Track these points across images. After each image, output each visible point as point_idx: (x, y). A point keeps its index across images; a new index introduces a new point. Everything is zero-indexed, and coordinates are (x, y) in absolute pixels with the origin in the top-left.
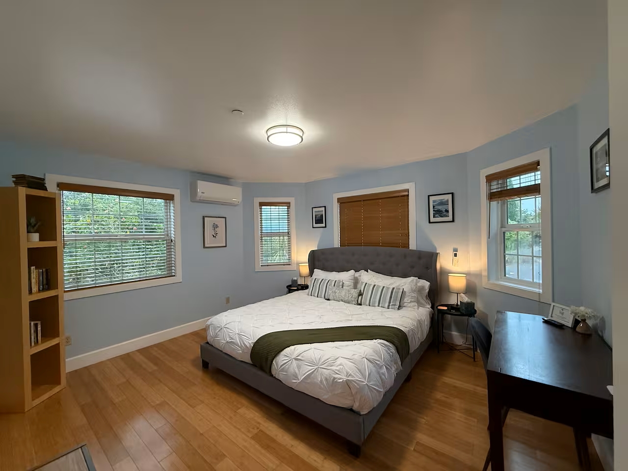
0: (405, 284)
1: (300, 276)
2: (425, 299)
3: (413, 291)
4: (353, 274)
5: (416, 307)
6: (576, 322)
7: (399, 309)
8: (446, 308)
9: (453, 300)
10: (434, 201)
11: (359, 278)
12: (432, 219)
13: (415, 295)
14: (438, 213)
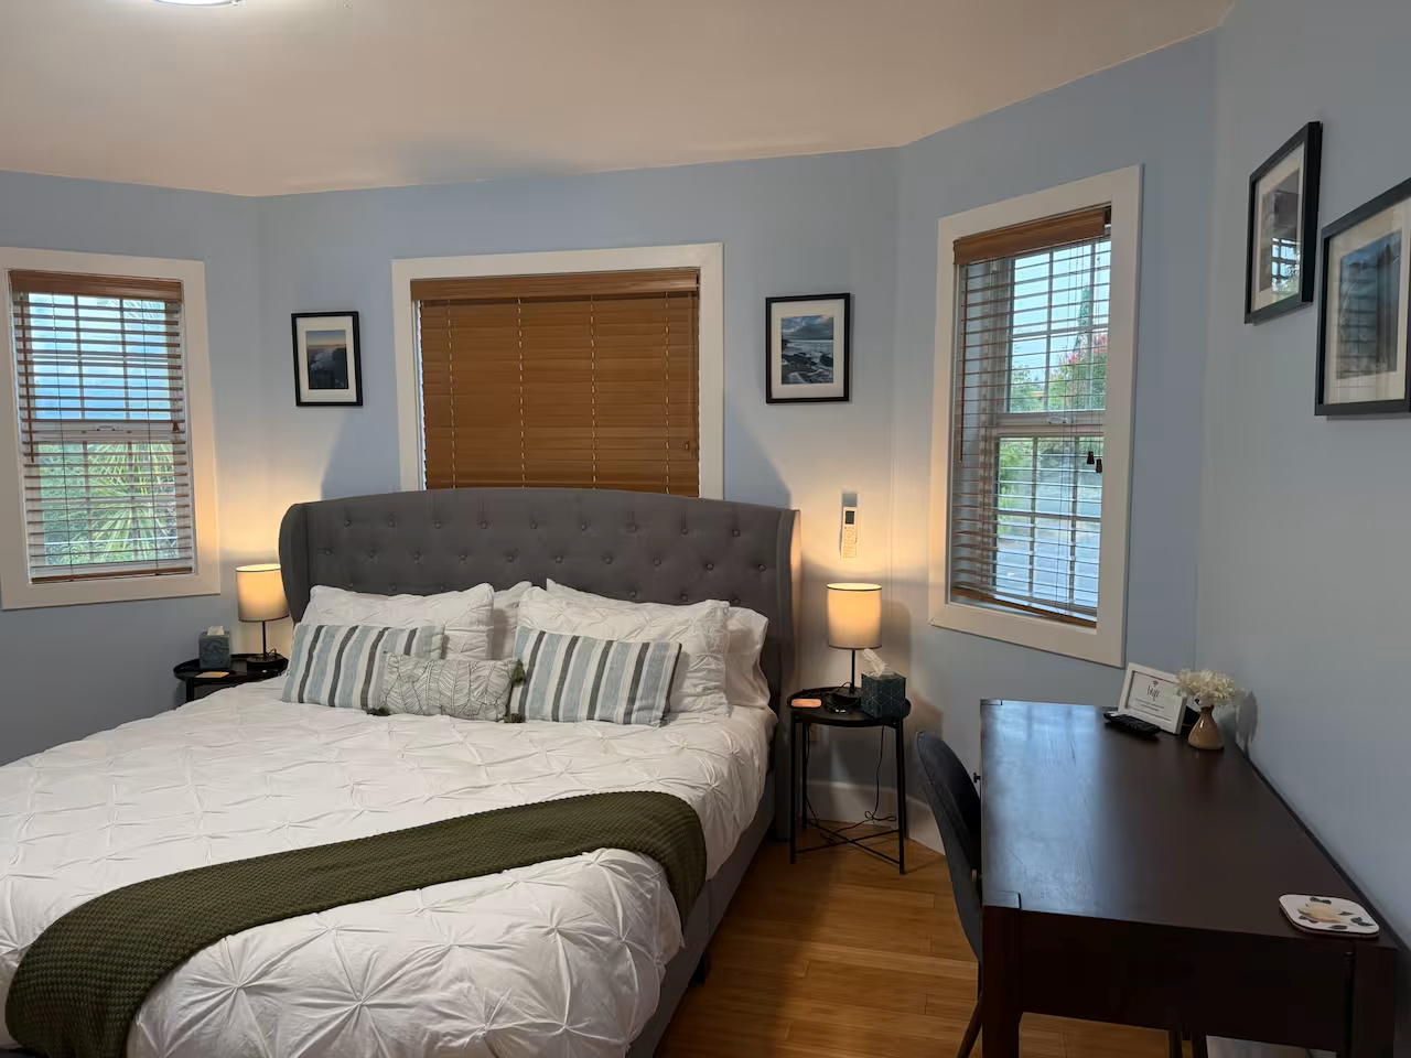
0: (686, 630)
1: (242, 620)
2: (751, 677)
3: (711, 650)
4: (485, 601)
5: (723, 709)
6: (1189, 717)
7: (664, 721)
8: (817, 703)
9: (838, 674)
10: (786, 323)
11: (510, 612)
12: (780, 390)
13: (722, 666)
14: (800, 366)
